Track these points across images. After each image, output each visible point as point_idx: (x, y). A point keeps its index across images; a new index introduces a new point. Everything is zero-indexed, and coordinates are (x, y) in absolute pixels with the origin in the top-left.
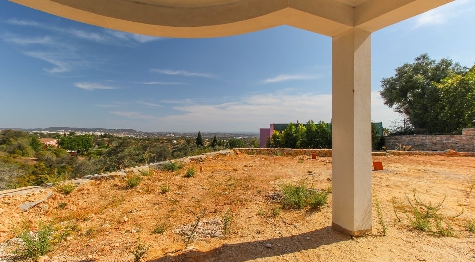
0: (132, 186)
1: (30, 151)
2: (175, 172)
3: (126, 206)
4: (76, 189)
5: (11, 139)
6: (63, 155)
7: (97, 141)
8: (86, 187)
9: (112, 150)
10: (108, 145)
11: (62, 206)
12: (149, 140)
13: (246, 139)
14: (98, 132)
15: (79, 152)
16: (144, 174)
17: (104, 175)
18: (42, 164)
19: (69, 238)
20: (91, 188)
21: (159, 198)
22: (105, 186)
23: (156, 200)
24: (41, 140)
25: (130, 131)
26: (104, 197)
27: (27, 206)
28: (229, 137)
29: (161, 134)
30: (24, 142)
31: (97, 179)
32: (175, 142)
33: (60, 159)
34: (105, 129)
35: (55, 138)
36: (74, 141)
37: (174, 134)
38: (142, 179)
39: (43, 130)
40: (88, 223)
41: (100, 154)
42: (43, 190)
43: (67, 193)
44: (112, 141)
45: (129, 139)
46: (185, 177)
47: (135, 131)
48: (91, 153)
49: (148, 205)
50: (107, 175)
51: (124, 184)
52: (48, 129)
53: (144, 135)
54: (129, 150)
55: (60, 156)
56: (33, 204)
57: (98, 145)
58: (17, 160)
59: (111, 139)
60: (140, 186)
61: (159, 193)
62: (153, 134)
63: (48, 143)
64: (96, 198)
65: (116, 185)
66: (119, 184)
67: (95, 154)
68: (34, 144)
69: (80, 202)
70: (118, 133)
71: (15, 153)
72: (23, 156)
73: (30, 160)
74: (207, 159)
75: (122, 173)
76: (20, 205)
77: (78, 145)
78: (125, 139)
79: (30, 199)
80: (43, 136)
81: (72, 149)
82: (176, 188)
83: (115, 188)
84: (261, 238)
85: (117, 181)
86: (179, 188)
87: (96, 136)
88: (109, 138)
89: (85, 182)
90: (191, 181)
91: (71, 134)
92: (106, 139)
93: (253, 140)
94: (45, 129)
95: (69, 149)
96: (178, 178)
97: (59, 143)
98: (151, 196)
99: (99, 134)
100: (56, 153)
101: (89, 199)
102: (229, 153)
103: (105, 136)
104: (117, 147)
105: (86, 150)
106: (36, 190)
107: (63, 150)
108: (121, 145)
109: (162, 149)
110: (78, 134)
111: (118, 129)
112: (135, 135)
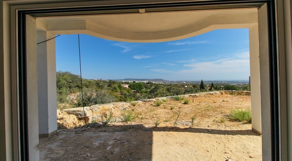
0: (158, 106)
1: (118, 89)
2: (179, 101)
3: (155, 112)
4: (137, 104)
5: (112, 84)
6: (131, 92)
7: (145, 85)
8: (140, 104)
9: (152, 90)
10: (150, 88)
11: (133, 110)
12: (171, 85)
13: (240, 85)
15: (137, 91)
16: (164, 101)
17: (147, 100)
18: (123, 96)
19: (136, 119)
20: (142, 104)
21: (169, 111)
22: (147, 104)
23: (167, 112)
24: (122, 85)
25: (161, 80)
26: (147, 109)
27: (122, 108)
28: (225, 84)
29: (178, 82)
30: (116, 86)
31: (144, 101)
32: (186, 86)
33: (129, 94)
34: (149, 79)
35: (127, 84)
36: (135, 85)
37: (186, 82)
38: (163, 103)
39: (123, 80)
40: (142, 116)
41: (146, 92)
42: (126, 103)
43: (134, 106)
44: (152, 85)
45: (160, 84)
46: (184, 104)
48: (142, 92)
49: (164, 113)
50: (148, 100)
51: (155, 104)
52: (124, 80)
54: (160, 90)
55: (129, 93)
56: (124, 108)
57: (146, 88)
58: (114, 94)
59: (152, 84)
60: (162, 105)
61: (169, 109)
62: (173, 82)
63: (125, 86)
64: (144, 109)
65: (152, 105)
66: (153, 104)
67: (144, 92)
68: (120, 87)
69: (139, 109)
70: (155, 81)
71: (113, 91)
72: (116, 92)
73: (118, 94)
74: (200, 96)
75: (154, 100)
76: (120, 108)
77: (137, 88)
78: (158, 85)
79: (123, 106)
80: (123, 83)
81: (135, 90)
82: (178, 108)
83: (151, 106)
84: (208, 128)
85: (152, 103)
86: (179, 108)
87: (144, 83)
89: (140, 102)
90: (186, 106)
91: (134, 82)
92: (149, 85)
93: (246, 86)
95: (133, 90)
96: (180, 104)
97: (129, 86)
98: (166, 110)
99: (145, 82)
100: (128, 92)
101: (142, 109)
102: (216, 93)
103: (149, 83)
104: (154, 89)
105: (140, 90)
106: (125, 103)
107: (130, 90)
108: (156, 88)
109: (178, 91)
110: (136, 82)
111: (155, 79)
112: (164, 82)
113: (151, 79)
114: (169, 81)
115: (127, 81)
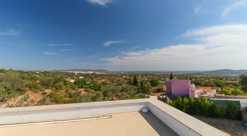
1: (64, 87)
7: (90, 76)
18: (67, 95)
25: (104, 70)
29: (118, 72)
32: (124, 77)
37: (124, 72)
39: (69, 71)
44: (96, 77)
47: (106, 70)
48: (87, 87)
52: (71, 70)
53: (110, 73)
62: (114, 72)
63: (71, 81)
70: (99, 72)
73: (63, 92)
88: (95, 75)
92: (93, 76)
97: (74, 83)
100: (73, 88)
103: (93, 74)
111: (99, 70)
112: (106, 72)
113: (95, 70)
114: (111, 71)
115: (74, 72)
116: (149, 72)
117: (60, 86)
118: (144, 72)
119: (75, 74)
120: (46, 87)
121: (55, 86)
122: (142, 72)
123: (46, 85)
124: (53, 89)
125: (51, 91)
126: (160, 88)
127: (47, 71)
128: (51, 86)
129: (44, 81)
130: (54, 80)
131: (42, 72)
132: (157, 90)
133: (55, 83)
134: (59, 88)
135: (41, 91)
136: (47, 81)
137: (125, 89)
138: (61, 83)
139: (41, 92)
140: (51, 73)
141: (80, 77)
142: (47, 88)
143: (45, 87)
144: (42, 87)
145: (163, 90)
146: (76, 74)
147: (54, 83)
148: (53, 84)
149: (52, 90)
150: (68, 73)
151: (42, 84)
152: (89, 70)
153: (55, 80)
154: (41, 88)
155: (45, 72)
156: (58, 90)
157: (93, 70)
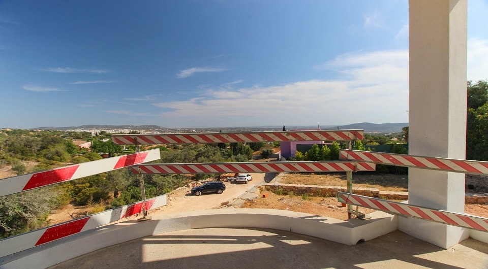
1: (67, 156)
5: (49, 145)
14: (126, 129)
15: (110, 154)
24: (75, 142)
25: (155, 127)
29: (184, 130)
35: (88, 139)
37: (197, 130)
39: (77, 128)
47: (158, 126)
52: (81, 127)
53: (169, 131)
62: (176, 130)
63: (82, 146)
70: (144, 129)
71: (53, 160)
72: (60, 161)
77: (109, 148)
80: (77, 136)
81: (104, 152)
91: (102, 133)
94: (79, 127)
95: (102, 152)
97: (92, 147)
99: (127, 131)
100: (89, 157)
105: (117, 152)
107: (95, 153)
110: (108, 133)
111: (144, 126)
112: (162, 131)
113: (137, 127)
114: (169, 129)
115: (88, 131)
116: (244, 128)
117: (58, 154)
118: (235, 128)
119: (91, 133)
120: (23, 157)
121: (45, 155)
122: (232, 129)
123: (22, 152)
124: (40, 159)
125: (37, 164)
126: (268, 151)
127: (19, 130)
128: (35, 155)
129: (15, 144)
130: (41, 143)
131: (7, 132)
132: (262, 154)
133: (43, 148)
134: (56, 157)
135: (9, 164)
136: (24, 144)
137: (204, 153)
138: (60, 148)
139: (10, 167)
140: (31, 133)
141: (105, 141)
142: (25, 158)
143: (19, 155)
144: (11, 156)
145: (272, 154)
146: (93, 134)
147: (41, 147)
148: (38, 150)
149: (38, 161)
150: (73, 132)
151: (10, 151)
152: (123, 127)
153: (42, 141)
154: (9, 157)
155: (15, 131)
156: (54, 162)
157: (132, 126)
